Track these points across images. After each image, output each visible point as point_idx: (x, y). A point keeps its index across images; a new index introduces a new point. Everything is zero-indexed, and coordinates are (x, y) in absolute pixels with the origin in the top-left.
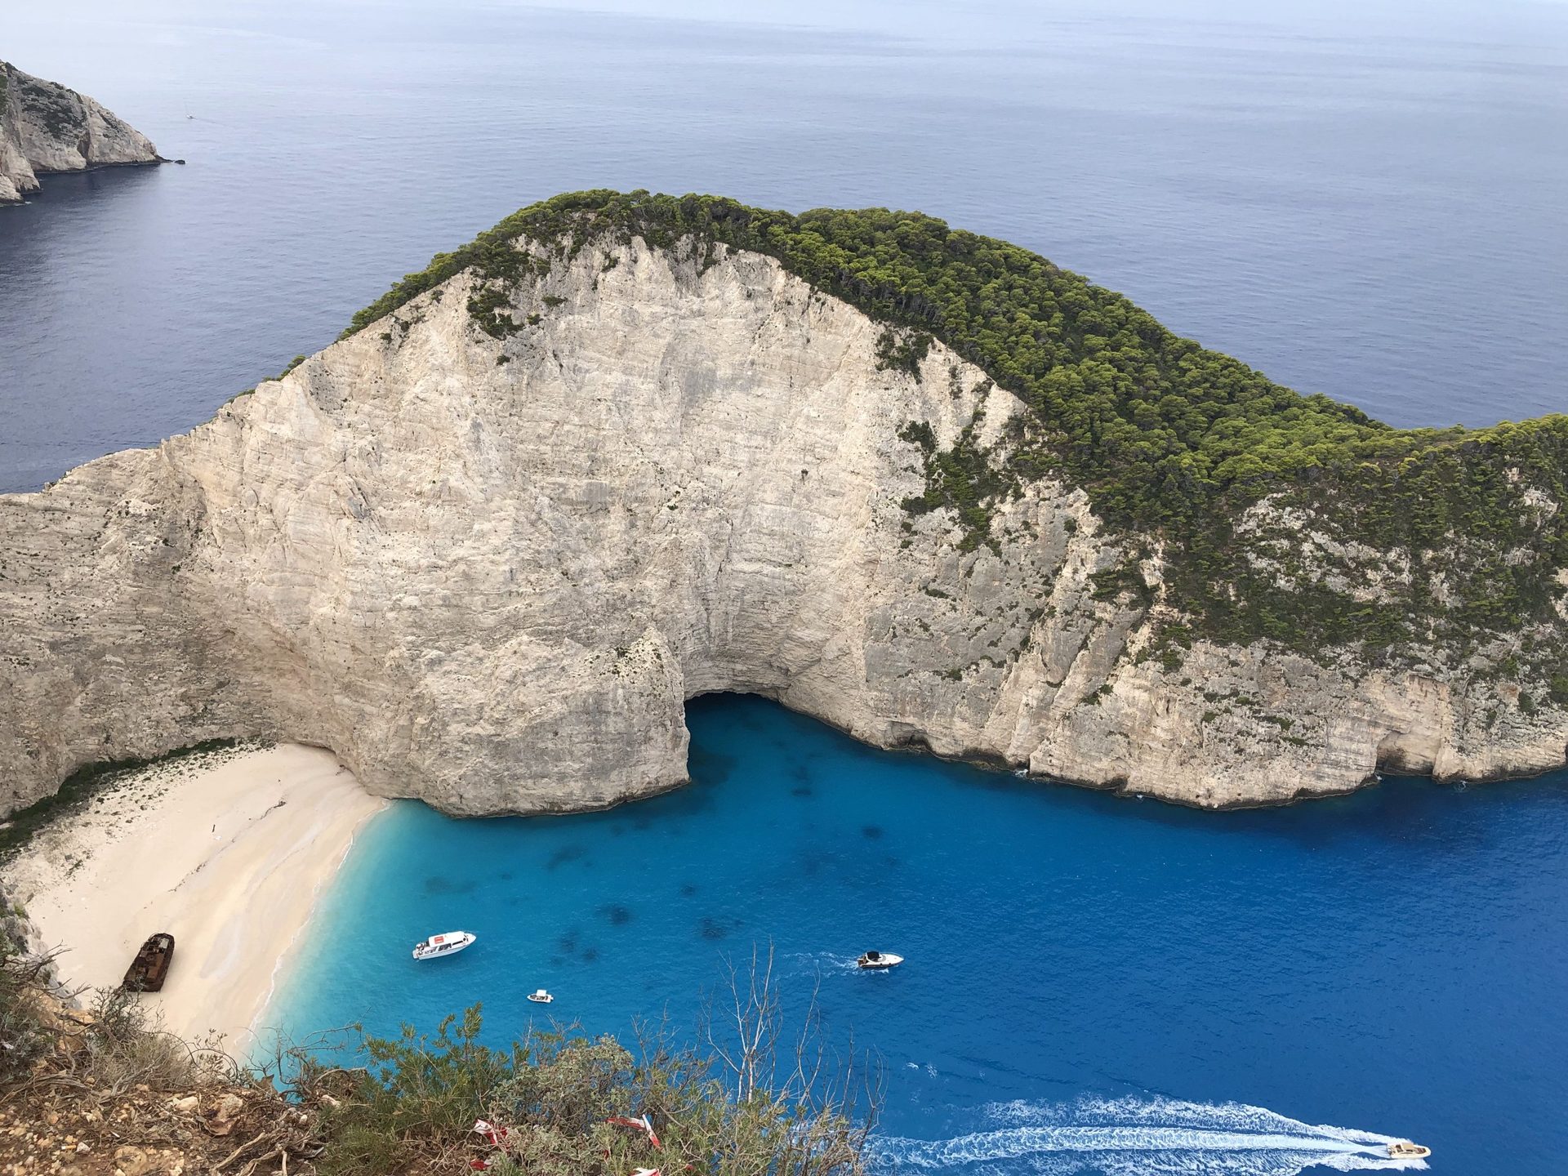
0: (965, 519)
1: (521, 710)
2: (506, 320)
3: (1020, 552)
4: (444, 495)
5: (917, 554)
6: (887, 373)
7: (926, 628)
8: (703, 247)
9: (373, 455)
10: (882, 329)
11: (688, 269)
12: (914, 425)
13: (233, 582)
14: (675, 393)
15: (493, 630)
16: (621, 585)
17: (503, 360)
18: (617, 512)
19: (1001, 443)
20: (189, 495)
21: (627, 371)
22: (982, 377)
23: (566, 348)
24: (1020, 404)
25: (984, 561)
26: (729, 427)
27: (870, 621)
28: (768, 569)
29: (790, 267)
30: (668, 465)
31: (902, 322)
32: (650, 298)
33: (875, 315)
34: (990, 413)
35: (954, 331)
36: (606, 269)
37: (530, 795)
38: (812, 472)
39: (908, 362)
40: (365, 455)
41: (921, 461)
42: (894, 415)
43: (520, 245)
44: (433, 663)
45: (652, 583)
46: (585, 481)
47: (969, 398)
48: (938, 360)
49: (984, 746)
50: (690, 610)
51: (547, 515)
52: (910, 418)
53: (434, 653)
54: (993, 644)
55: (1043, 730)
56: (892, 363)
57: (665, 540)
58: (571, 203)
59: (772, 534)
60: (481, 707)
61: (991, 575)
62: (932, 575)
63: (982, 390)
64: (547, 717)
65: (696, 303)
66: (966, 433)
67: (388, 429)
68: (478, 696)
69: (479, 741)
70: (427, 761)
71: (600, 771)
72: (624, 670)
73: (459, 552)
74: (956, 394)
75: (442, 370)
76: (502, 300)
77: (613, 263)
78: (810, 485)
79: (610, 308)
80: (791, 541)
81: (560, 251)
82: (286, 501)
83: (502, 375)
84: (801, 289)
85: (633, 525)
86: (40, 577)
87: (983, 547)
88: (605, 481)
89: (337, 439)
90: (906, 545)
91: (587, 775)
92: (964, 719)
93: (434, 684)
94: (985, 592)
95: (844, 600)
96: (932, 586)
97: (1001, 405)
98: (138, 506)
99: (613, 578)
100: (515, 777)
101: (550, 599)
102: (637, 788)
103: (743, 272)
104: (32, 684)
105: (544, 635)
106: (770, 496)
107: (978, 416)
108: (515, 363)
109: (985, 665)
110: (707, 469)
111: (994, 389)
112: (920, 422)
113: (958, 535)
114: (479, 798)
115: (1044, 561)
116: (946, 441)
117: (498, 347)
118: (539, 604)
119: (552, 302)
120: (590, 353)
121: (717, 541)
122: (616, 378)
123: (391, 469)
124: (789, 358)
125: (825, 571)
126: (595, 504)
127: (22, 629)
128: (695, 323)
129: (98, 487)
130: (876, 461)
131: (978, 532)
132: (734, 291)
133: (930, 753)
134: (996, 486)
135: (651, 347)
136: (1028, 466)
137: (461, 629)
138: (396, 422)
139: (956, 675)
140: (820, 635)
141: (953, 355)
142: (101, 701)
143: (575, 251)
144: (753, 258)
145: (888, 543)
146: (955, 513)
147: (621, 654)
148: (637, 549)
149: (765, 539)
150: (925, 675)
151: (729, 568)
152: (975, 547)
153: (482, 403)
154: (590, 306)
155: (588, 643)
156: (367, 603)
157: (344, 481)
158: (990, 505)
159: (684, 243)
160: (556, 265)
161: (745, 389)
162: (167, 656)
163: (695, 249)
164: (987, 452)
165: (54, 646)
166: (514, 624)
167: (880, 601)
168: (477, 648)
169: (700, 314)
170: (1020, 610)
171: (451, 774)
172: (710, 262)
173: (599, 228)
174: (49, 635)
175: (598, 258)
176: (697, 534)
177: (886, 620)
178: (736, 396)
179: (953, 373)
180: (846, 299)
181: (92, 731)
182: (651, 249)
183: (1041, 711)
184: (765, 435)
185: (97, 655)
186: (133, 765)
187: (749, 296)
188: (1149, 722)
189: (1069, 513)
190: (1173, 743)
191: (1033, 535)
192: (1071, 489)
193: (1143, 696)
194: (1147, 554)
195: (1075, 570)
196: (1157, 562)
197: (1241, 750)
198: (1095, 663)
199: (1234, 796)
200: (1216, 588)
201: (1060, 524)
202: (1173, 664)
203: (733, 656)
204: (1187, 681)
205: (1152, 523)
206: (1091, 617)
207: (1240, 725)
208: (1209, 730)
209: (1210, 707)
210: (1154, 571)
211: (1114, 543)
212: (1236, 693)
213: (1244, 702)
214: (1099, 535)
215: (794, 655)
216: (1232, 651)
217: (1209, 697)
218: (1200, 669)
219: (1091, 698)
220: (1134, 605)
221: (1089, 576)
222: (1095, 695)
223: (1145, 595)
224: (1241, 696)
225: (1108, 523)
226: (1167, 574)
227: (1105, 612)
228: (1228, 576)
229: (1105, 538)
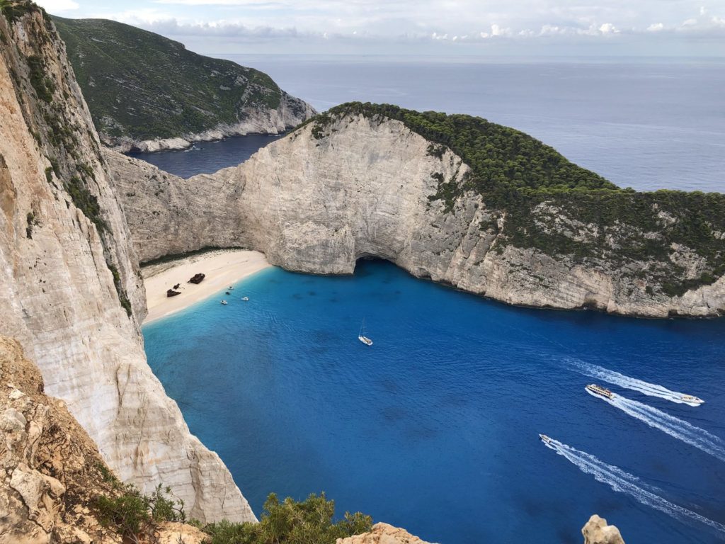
0: (447, 203)
1: (306, 242)
2: (321, 135)
3: (461, 214)
4: (297, 181)
5: (430, 213)
6: (430, 157)
7: (430, 237)
8: (381, 118)
9: (282, 170)
10: (430, 143)
11: (375, 124)
12: (437, 174)
13: (248, 203)
14: (367, 159)
15: (303, 219)
16: (341, 212)
17: (318, 145)
18: (342, 191)
19: (462, 181)
20: (243, 179)
21: (352, 151)
22: (460, 160)
23: (336, 143)
24: (469, 168)
25: (450, 216)
26: (380, 170)
27: (414, 233)
28: (387, 215)
29: (406, 125)
30: (360, 179)
31: (437, 142)
32: (362, 131)
33: (428, 139)
34: (460, 171)
35: (454, 146)
36: (350, 122)
37: (307, 267)
38: (404, 186)
39: (439, 154)
40: (280, 169)
41: (437, 184)
42: (430, 170)
43: (329, 115)
44: (287, 226)
45: (349, 213)
46: (335, 181)
47: (455, 166)
48: (448, 154)
49: (446, 279)
51: (323, 189)
52: (436, 171)
53: (287, 224)
54: (451, 244)
55: (462, 274)
56: (432, 154)
57: (354, 200)
58: (347, 105)
59: (389, 204)
60: (296, 240)
61: (451, 221)
62: (434, 220)
63: (459, 164)
64: (312, 245)
65: (376, 134)
66: (454, 177)
67: (288, 163)
68: (296, 236)
69: (294, 249)
70: (281, 253)
71: (324, 263)
72: (335, 235)
73: (297, 197)
74: (452, 165)
75: (302, 147)
76: (320, 129)
77: (353, 120)
78: (403, 190)
79: (350, 133)
80: (395, 206)
81: (340, 117)
82: (262, 180)
83: (317, 149)
84: (408, 130)
85: (346, 195)
86: (206, 196)
87: (450, 212)
88: (340, 181)
89: (275, 164)
90: (428, 210)
91: (321, 264)
92: (440, 269)
93: (286, 232)
94: (449, 226)
95: (409, 227)
96: (434, 224)
97: (464, 168)
98: (231, 181)
99: (338, 210)
100: (302, 261)
101: (319, 212)
102: (336, 271)
103: (391, 125)
104: (197, 221)
105: (316, 222)
106: (390, 192)
107: (457, 172)
108: (321, 146)
109: (447, 251)
111: (463, 164)
112: (440, 173)
113: (443, 208)
114: (293, 265)
115: (469, 218)
116: (447, 180)
117: (317, 142)
118: (316, 213)
119: (334, 130)
120: (343, 146)
121: (371, 203)
122: (349, 153)
123: (286, 174)
124: (401, 151)
125: (404, 217)
126: (336, 189)
127: (198, 207)
128: (374, 139)
129: (223, 176)
130: (422, 183)
131: (450, 207)
132: (387, 130)
133: (431, 280)
134: (459, 193)
135: (360, 144)
136: (467, 188)
137: (296, 218)
138: (290, 161)
139: (438, 254)
141: (452, 153)
142: (212, 230)
143: (343, 117)
144: (395, 121)
145: (422, 209)
146: (444, 201)
147: (336, 231)
148: (346, 202)
149: (387, 205)
150: (429, 253)
151: (375, 213)
152: (448, 212)
153: (311, 157)
154: (344, 132)
155: (327, 227)
156: (274, 208)
157: (275, 175)
158: (455, 199)
159: (375, 117)
160: (338, 121)
161: (387, 159)
162: (230, 221)
163: (378, 119)
164: (458, 183)
165: (205, 213)
166: (309, 218)
167: (417, 227)
168: (299, 224)
169: (376, 137)
170: (459, 233)
171: (286, 257)
172: (382, 122)
173: (351, 111)
174: (204, 210)
175: (349, 119)
176: (365, 200)
177: (418, 233)
179: (452, 158)
180: (420, 134)
181: (210, 237)
182: (365, 117)
183: (462, 266)
184: (392, 174)
185: (214, 218)
186: (218, 248)
187: (392, 132)
188: (492, 272)
189: (477, 202)
190: (499, 280)
191: (465, 209)
192: (477, 194)
193: (490, 263)
194: (499, 217)
195: (475, 221)
196: (502, 219)
197: (522, 286)
198: (478, 251)
199: (520, 302)
200: (520, 230)
201: (473, 205)
202: (500, 252)
203: (377, 243)
204: (504, 259)
205: (502, 207)
206: (479, 236)
207: (523, 276)
208: (511, 276)
209: (512, 268)
210: (501, 222)
211: (488, 213)
212: (521, 265)
213: (525, 269)
214: (483, 209)
215: (397, 246)
216: (521, 250)
217: (512, 265)
218: (509, 255)
219: (477, 264)
220: (492, 233)
221: (480, 223)
222: (479, 263)
223: (497, 230)
224: (524, 266)
225: (487, 205)
226: (505, 224)
227: (483, 234)
228: (524, 226)
229: (486, 210)
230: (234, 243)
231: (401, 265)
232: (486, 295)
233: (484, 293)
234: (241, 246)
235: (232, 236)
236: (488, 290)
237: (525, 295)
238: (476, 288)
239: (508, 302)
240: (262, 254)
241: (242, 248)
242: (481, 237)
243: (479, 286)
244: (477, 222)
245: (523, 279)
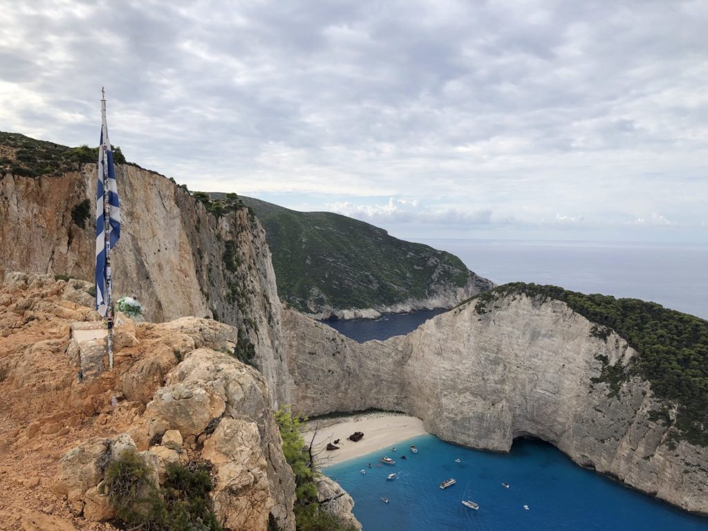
0: (612, 387)
1: (462, 413)
2: (483, 311)
3: (627, 400)
4: (458, 352)
5: (594, 396)
6: (593, 338)
7: (593, 421)
8: (543, 298)
9: (446, 340)
10: (593, 325)
11: (537, 303)
12: (601, 356)
13: (412, 369)
14: (528, 336)
15: (461, 390)
16: (499, 386)
17: (480, 320)
18: (502, 365)
19: (628, 365)
20: (410, 347)
21: (513, 328)
22: (626, 343)
23: (498, 319)
24: (636, 352)
25: (614, 401)
26: (542, 348)
27: (575, 416)
28: (547, 393)
29: (569, 306)
30: (520, 354)
31: (602, 324)
32: (524, 309)
33: (591, 320)
34: (626, 354)
35: (620, 329)
36: (513, 300)
37: (461, 439)
38: (566, 365)
39: (603, 336)
40: (444, 340)
41: (601, 367)
42: (594, 351)
43: (493, 293)
44: (445, 395)
45: (507, 388)
46: (494, 355)
47: (621, 349)
48: (613, 337)
49: (612, 471)
50: (518, 399)
51: (483, 362)
52: (600, 353)
53: (446, 393)
54: (616, 432)
55: (630, 467)
56: (596, 335)
57: (513, 375)
58: (511, 284)
59: (550, 382)
60: (453, 409)
61: (616, 407)
62: (598, 404)
63: (625, 347)
64: (467, 416)
65: (537, 312)
66: (619, 360)
67: (451, 334)
68: (453, 406)
69: (450, 419)
70: (437, 421)
71: (479, 437)
72: (492, 409)
73: (457, 367)
74: (617, 348)
75: (465, 321)
76: (484, 306)
77: (515, 299)
78: (565, 370)
79: (512, 310)
80: (556, 385)
81: (503, 296)
82: (426, 349)
83: (479, 324)
84: (571, 311)
85: (505, 369)
86: (376, 359)
87: (615, 397)
88: (500, 356)
89: (439, 335)
90: (590, 392)
91: (475, 437)
92: (605, 459)
93: (444, 401)
94: (614, 412)
95: (570, 408)
96: (597, 408)
97: (630, 352)
98: (400, 348)
99: (496, 383)
100: (457, 432)
101: (477, 384)
102: (490, 447)
103: (554, 306)
104: (366, 382)
105: (473, 394)
106: (552, 371)
107: (623, 355)
108: (483, 321)
109: (612, 439)
110: (533, 359)
111: (629, 348)
112: (604, 355)
113: (608, 392)
114: (447, 436)
115: (636, 405)
116: (612, 363)
117: (480, 317)
118: (474, 385)
119: (496, 307)
120: (504, 322)
121: (531, 381)
122: (510, 329)
123: (449, 345)
124: (563, 330)
125: (565, 398)
126: (496, 362)
127: (368, 369)
128: (536, 318)
129: (394, 343)
130: (585, 364)
131: (615, 391)
132: (549, 310)
133: (595, 470)
134: (624, 378)
135: (521, 322)
136: (633, 372)
137: (454, 388)
138: (453, 333)
139: (603, 441)
140: (564, 421)
141: (617, 336)
142: (378, 392)
143: (506, 295)
144: (559, 302)
145: (584, 391)
146: (609, 385)
147: (493, 405)
148: (505, 376)
149: (548, 384)
150: (592, 439)
151: (535, 390)
152: (612, 397)
153: (473, 330)
154: (506, 309)
155: (484, 400)
156: (434, 376)
157: (438, 345)
158: (621, 384)
159: (538, 296)
160: (500, 299)
161: (549, 338)
162: (395, 386)
163: (541, 298)
164: (624, 367)
165: (373, 375)
166: (467, 389)
167: (579, 409)
168: (456, 394)
169: (539, 315)
170: (625, 421)
171: (442, 426)
172: (544, 302)
173: (514, 290)
174: (373, 372)
175: (511, 298)
176: (524, 376)
177: (580, 416)
178: (546, 339)
179: (617, 341)
180: (583, 315)
181: (376, 399)
182: (527, 297)
183: (629, 459)
184: (553, 352)
185: (381, 381)
186: (381, 410)
187: (554, 312)
188: (664, 470)
189: (645, 389)
190: (672, 480)
191: (632, 395)
192: (644, 380)
193: (662, 459)
194: (670, 407)
195: (643, 409)
196: (674, 411)
197: (701, 490)
198: (647, 444)
199: (698, 509)
200: (696, 424)
201: (640, 392)
202: (672, 447)
203: (537, 423)
204: (677, 456)
205: (673, 397)
206: (647, 426)
207: (701, 479)
208: (686, 477)
209: (688, 468)
210: (673, 413)
211: (658, 402)
212: (699, 465)
213: (704, 470)
214: (652, 397)
215: (558, 428)
216: (698, 448)
217: (687, 464)
218: (683, 452)
219: (647, 458)
220: (664, 425)
221: (648, 412)
222: (648, 457)
223: (669, 422)
224: (702, 467)
225: (656, 394)
226: (678, 416)
227: (652, 425)
228: (701, 421)
229: (655, 399)
230: (397, 407)
231: (563, 449)
232: (657, 496)
233: (655, 493)
234: (403, 411)
235: (395, 401)
236: (660, 490)
237: (704, 502)
238: (647, 486)
239: (684, 507)
240: (421, 421)
241: (404, 413)
242: (650, 428)
243: (649, 484)
244: (645, 411)
245: (701, 482)
